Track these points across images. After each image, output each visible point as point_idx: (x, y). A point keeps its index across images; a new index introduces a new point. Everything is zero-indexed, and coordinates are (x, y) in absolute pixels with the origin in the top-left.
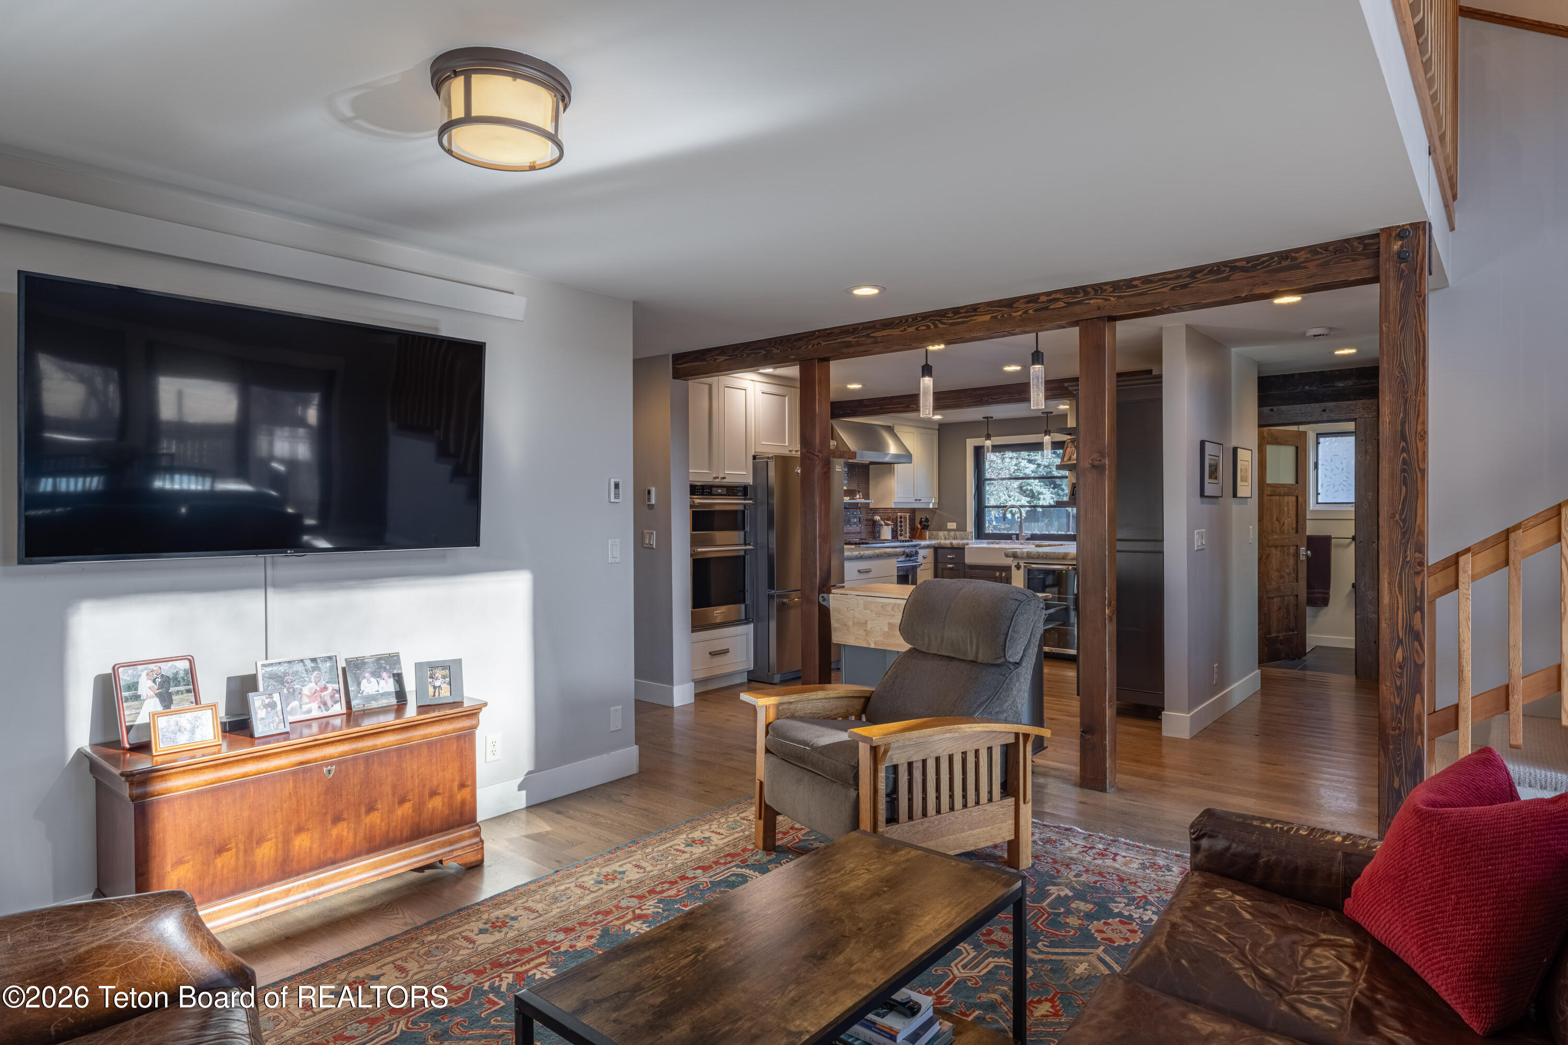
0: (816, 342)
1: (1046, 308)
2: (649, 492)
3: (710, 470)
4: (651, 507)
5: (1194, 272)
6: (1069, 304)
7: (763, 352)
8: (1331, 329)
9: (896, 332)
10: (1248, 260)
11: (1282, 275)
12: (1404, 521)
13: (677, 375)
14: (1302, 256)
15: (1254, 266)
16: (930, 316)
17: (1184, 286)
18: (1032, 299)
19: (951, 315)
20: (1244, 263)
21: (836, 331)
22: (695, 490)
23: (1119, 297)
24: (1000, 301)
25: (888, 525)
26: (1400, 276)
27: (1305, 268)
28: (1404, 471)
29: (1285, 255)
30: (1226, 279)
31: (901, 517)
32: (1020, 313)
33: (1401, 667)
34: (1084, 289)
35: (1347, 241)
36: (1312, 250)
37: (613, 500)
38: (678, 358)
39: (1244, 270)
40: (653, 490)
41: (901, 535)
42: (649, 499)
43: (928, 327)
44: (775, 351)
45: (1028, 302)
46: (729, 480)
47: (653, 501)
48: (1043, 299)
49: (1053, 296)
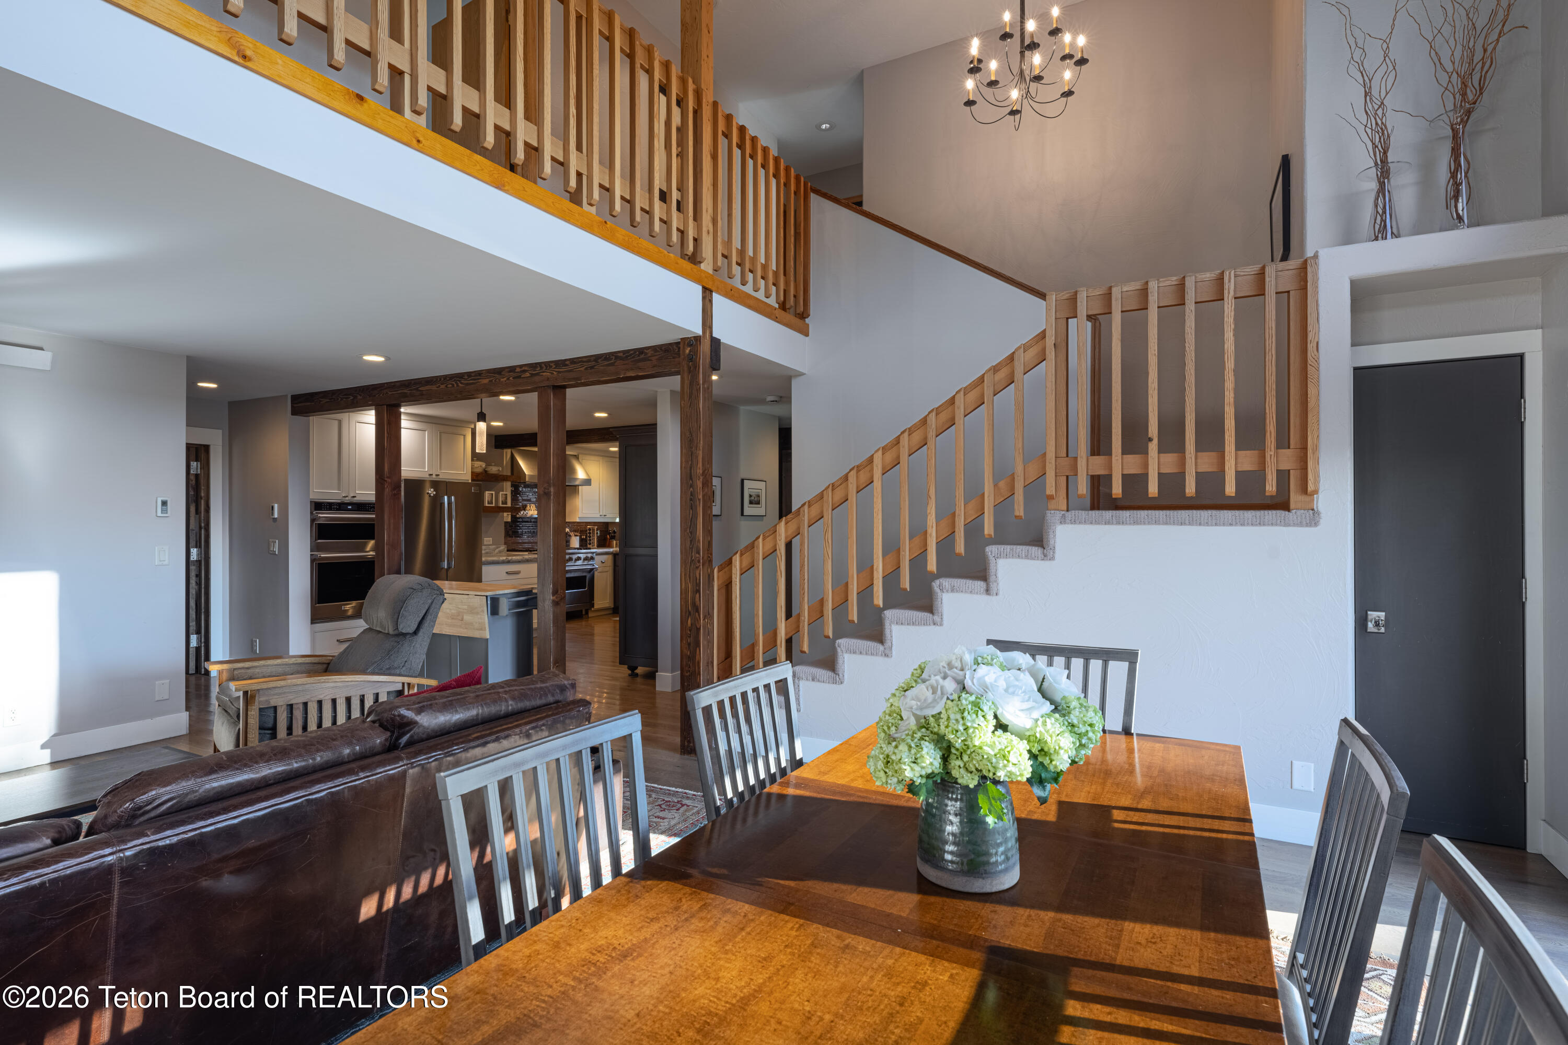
0: (385, 391)
1: (519, 377)
2: (273, 507)
3: (339, 490)
4: (275, 520)
5: (597, 358)
6: (532, 375)
7: (352, 398)
8: (781, 397)
9: (434, 388)
10: (624, 352)
11: (640, 364)
12: (691, 533)
13: (294, 412)
14: (650, 352)
15: (627, 357)
16: (454, 377)
17: (592, 367)
18: (512, 369)
19: (466, 377)
20: (621, 354)
21: (398, 384)
22: (318, 506)
23: (559, 372)
24: (494, 369)
25: (576, 536)
26: (690, 372)
27: (651, 360)
28: (691, 500)
29: (641, 351)
30: (612, 364)
31: (590, 529)
32: (505, 379)
33: (690, 631)
34: (540, 364)
35: (670, 344)
36: (655, 348)
37: (159, 514)
38: (295, 399)
39: (621, 358)
40: (276, 506)
41: (590, 544)
42: (273, 514)
43: (453, 385)
44: (359, 397)
45: (510, 372)
46: (359, 499)
47: (276, 516)
48: (518, 370)
49: (523, 369)
